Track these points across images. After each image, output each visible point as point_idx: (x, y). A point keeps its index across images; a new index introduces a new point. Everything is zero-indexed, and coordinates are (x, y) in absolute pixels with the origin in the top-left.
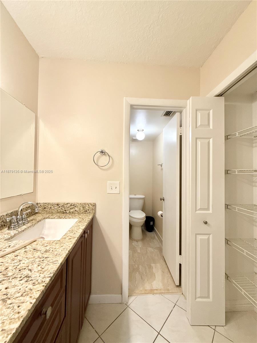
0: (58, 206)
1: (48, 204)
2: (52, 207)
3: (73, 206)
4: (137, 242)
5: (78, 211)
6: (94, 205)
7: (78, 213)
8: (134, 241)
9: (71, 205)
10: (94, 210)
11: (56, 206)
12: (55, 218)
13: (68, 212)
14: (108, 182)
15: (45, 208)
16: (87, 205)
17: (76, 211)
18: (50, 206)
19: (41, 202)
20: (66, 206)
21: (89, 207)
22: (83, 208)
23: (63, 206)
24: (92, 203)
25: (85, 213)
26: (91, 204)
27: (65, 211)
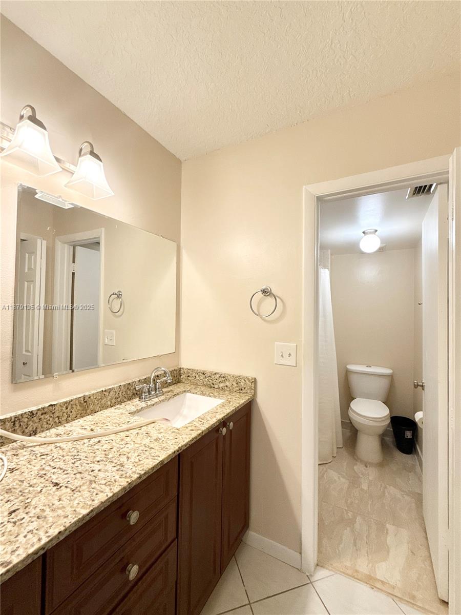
0: (204, 376)
1: (193, 370)
2: (197, 375)
3: (222, 379)
4: (366, 467)
5: (231, 388)
6: (254, 381)
7: (230, 390)
8: (358, 464)
9: (220, 377)
10: (252, 389)
11: (202, 375)
12: (198, 393)
13: (216, 386)
14: (276, 343)
15: (188, 376)
16: (243, 381)
17: (227, 386)
18: (194, 375)
19: (185, 367)
20: (213, 376)
21: (245, 384)
22: (237, 384)
23: (210, 376)
24: (250, 378)
25: (240, 392)
26: (248, 379)
27: (213, 384)
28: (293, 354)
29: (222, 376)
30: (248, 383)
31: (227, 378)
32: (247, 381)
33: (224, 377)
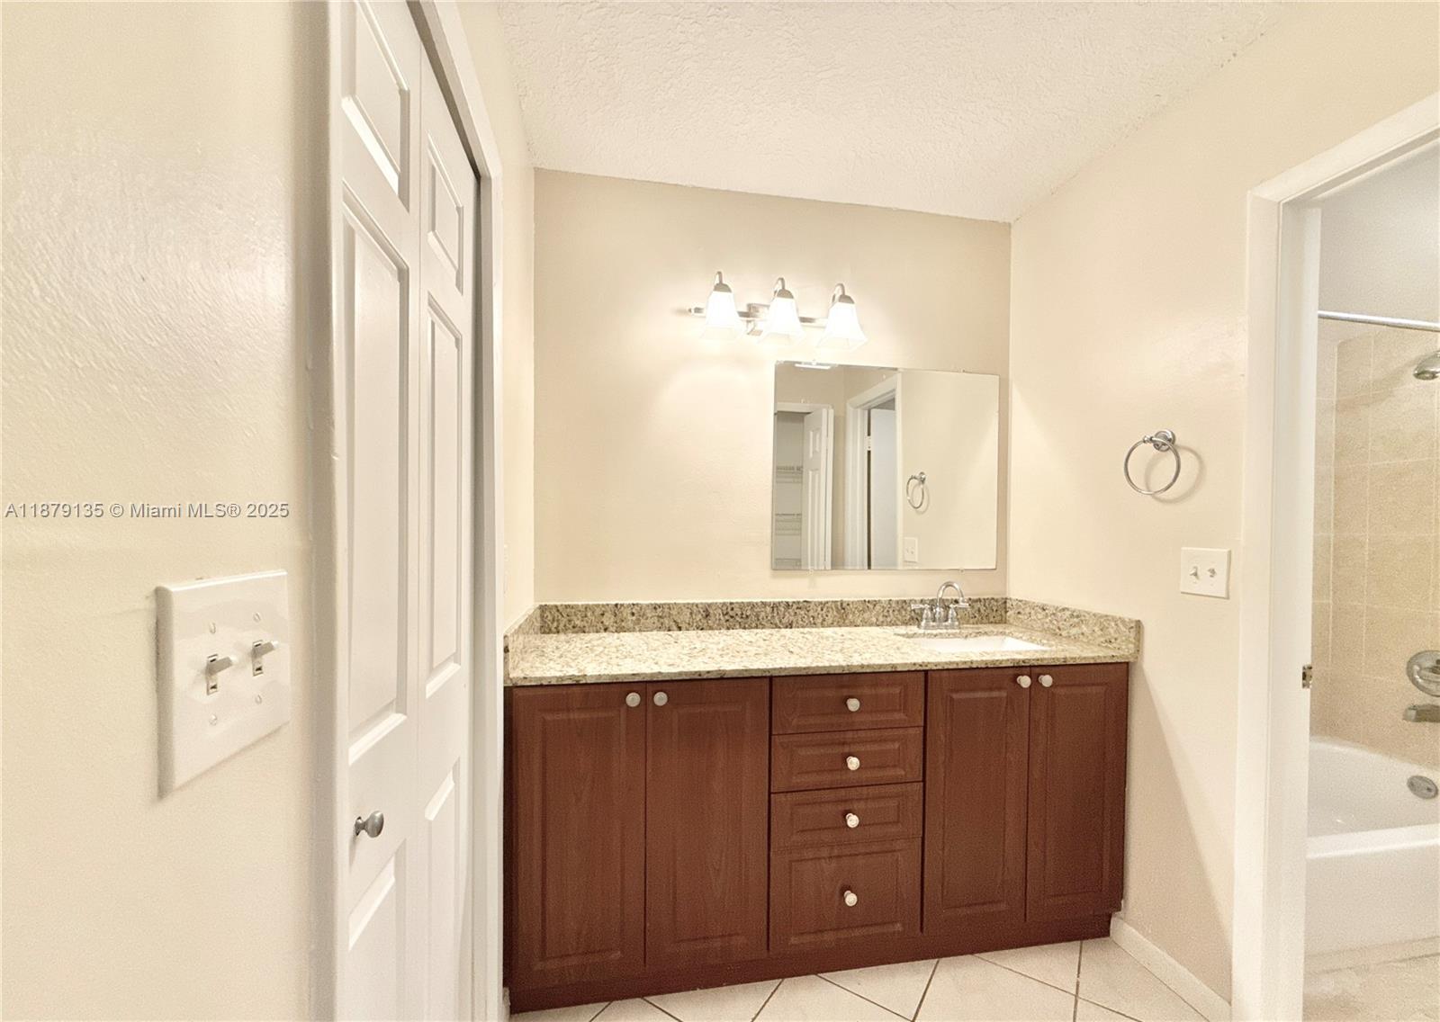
0: (1044, 613)
1: (1026, 603)
2: (1033, 612)
3: (1075, 619)
5: (1090, 637)
6: (1138, 626)
7: (1088, 642)
9: (1072, 616)
10: (1131, 642)
11: (1040, 611)
13: (1064, 633)
14: (1183, 548)
15: (1019, 613)
16: (1113, 624)
17: (1083, 634)
18: (1028, 610)
19: (1013, 597)
20: (1059, 614)
21: (1117, 631)
22: (1102, 630)
23: (1054, 614)
24: (1127, 620)
25: (1106, 647)
26: (1123, 621)
27: (1059, 629)
28: (1221, 572)
29: (1075, 614)
30: (1123, 629)
31: (1083, 618)
32: (1121, 626)
33: (1078, 617)
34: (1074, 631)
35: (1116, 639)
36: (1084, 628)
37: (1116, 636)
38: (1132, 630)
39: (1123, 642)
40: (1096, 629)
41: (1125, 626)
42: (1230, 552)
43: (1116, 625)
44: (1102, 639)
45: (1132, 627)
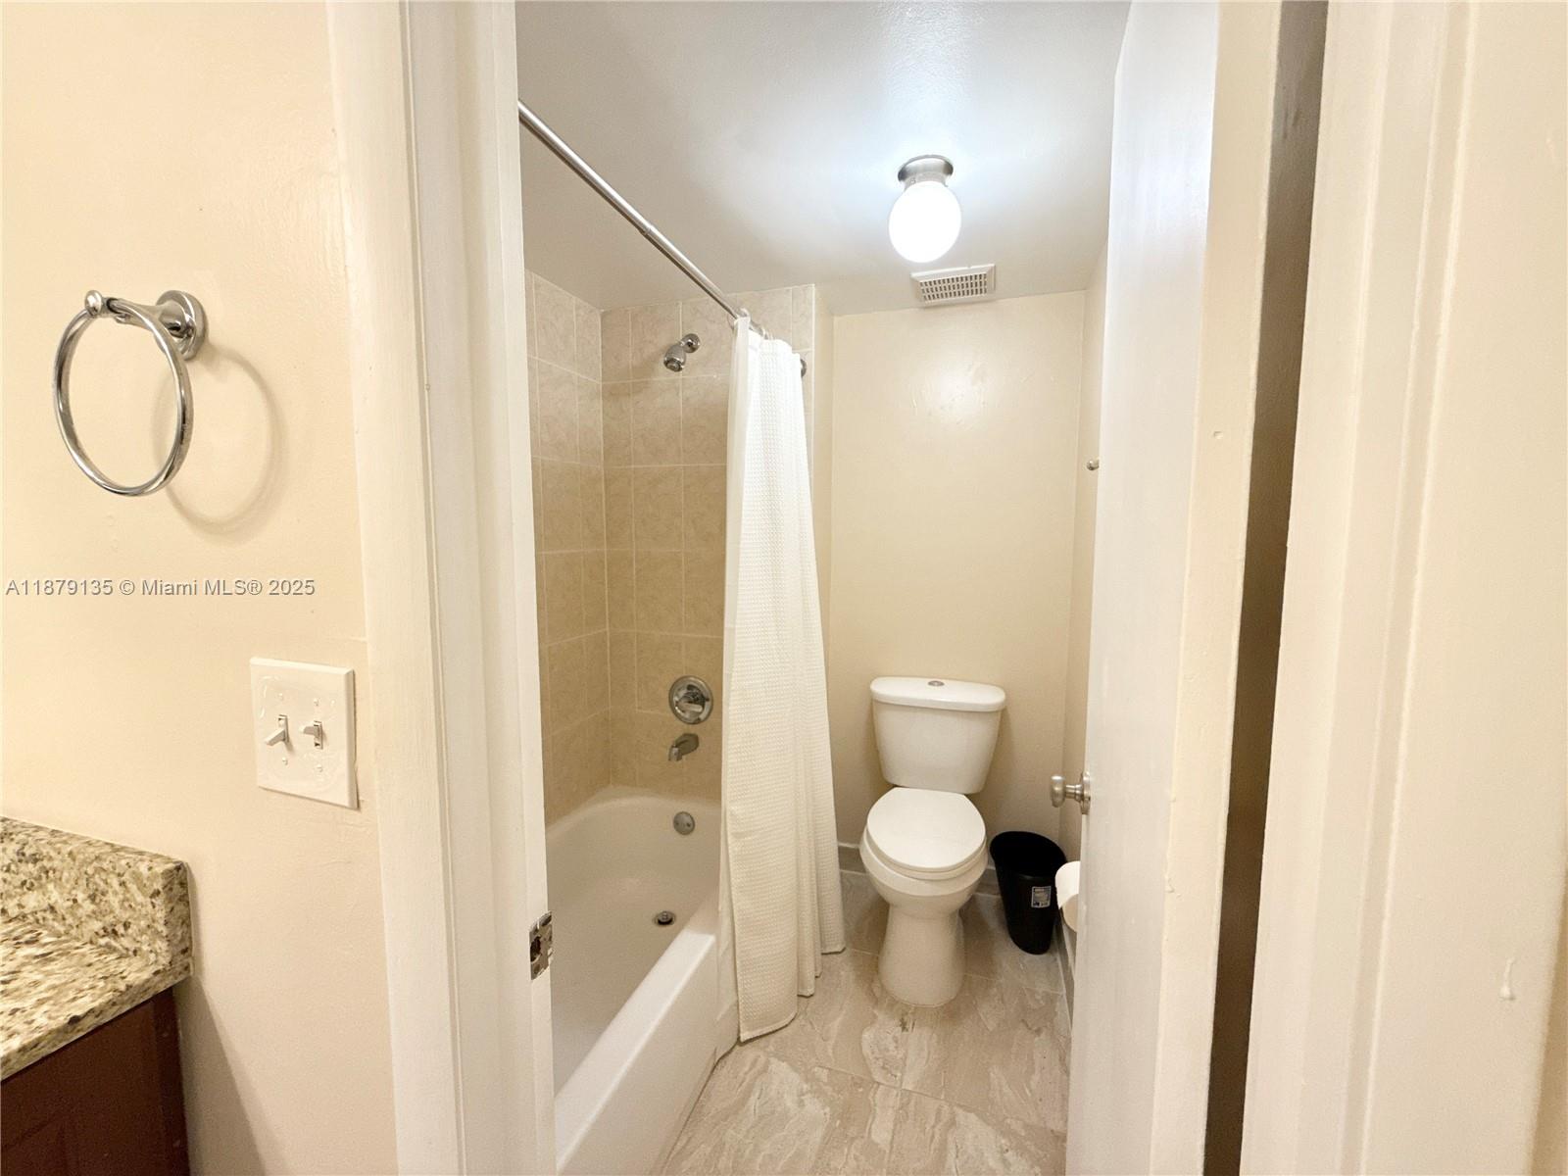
4: (904, 1027)
5: (69, 920)
9: (23, 853)
14: (256, 659)
17: (52, 909)
21: (127, 903)
22: (93, 899)
25: (108, 947)
26: (137, 877)
28: (336, 732)
29: (28, 851)
30: (140, 898)
31: (45, 863)
32: (133, 887)
33: (35, 859)
34: (32, 901)
35: (126, 926)
36: (55, 896)
37: (125, 916)
38: (158, 901)
39: (142, 932)
40: (81, 896)
41: (142, 887)
42: (352, 678)
43: (122, 884)
44: (97, 926)
45: (157, 893)
